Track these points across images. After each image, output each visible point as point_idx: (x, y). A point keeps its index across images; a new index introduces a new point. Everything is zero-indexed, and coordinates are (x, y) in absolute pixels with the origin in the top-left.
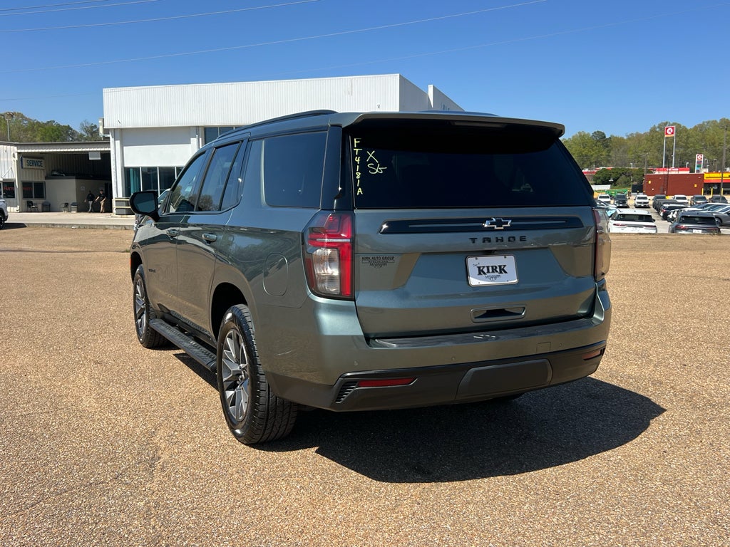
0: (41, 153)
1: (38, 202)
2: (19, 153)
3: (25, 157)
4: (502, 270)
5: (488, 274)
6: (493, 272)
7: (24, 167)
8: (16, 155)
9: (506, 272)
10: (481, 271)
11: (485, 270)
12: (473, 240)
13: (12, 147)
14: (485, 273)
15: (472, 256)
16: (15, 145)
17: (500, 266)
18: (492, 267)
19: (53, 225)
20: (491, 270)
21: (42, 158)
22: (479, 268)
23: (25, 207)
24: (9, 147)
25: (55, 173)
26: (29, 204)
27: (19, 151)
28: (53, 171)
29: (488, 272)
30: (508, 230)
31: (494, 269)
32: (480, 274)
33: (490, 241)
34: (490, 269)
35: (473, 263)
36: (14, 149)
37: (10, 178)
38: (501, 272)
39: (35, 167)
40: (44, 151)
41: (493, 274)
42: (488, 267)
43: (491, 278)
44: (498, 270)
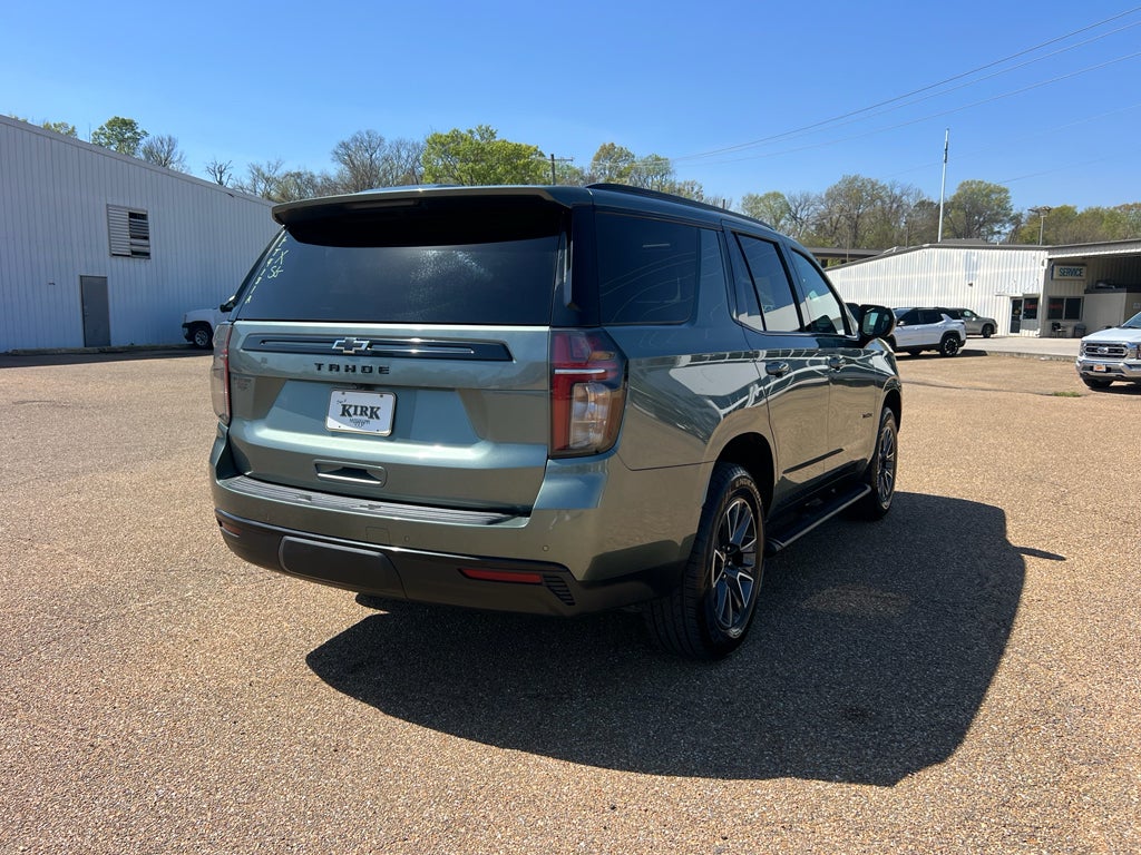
0: (1084, 258)
1: (1069, 325)
2: (1050, 260)
3: (1058, 264)
4: (374, 414)
5: (354, 417)
6: (361, 414)
7: (1055, 277)
8: (1046, 261)
9: (377, 417)
10: (345, 412)
11: (352, 411)
12: (319, 366)
13: (1042, 252)
14: (350, 415)
15: (338, 389)
16: (1046, 249)
17: (372, 408)
18: (362, 407)
19: (1019, 354)
20: (359, 412)
21: (1083, 265)
22: (344, 406)
23: (1049, 330)
24: (1038, 252)
25: (1101, 285)
26: (1055, 327)
27: (1051, 257)
28: (1098, 281)
29: (355, 414)
30: (361, 355)
31: (364, 410)
32: (343, 414)
33: (338, 370)
34: (359, 409)
35: (338, 398)
36: (1044, 255)
37: (1035, 292)
38: (371, 417)
39: (1070, 277)
40: (1088, 254)
41: (361, 418)
42: (356, 407)
43: (357, 423)
44: (368, 413)
